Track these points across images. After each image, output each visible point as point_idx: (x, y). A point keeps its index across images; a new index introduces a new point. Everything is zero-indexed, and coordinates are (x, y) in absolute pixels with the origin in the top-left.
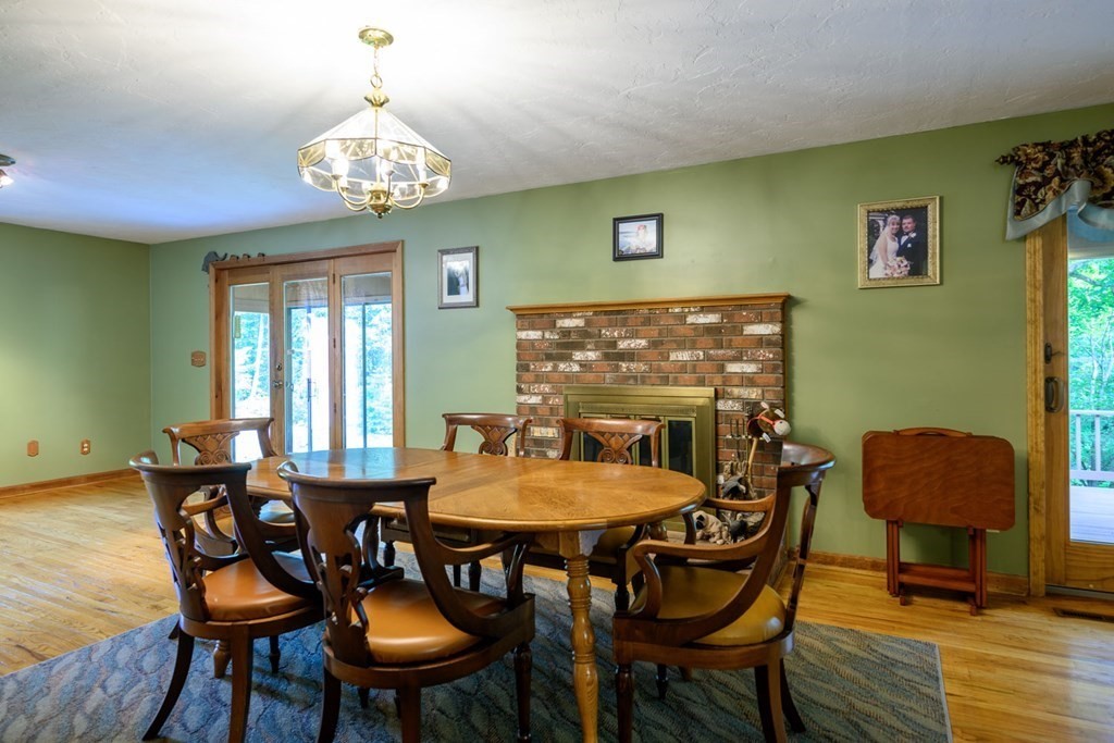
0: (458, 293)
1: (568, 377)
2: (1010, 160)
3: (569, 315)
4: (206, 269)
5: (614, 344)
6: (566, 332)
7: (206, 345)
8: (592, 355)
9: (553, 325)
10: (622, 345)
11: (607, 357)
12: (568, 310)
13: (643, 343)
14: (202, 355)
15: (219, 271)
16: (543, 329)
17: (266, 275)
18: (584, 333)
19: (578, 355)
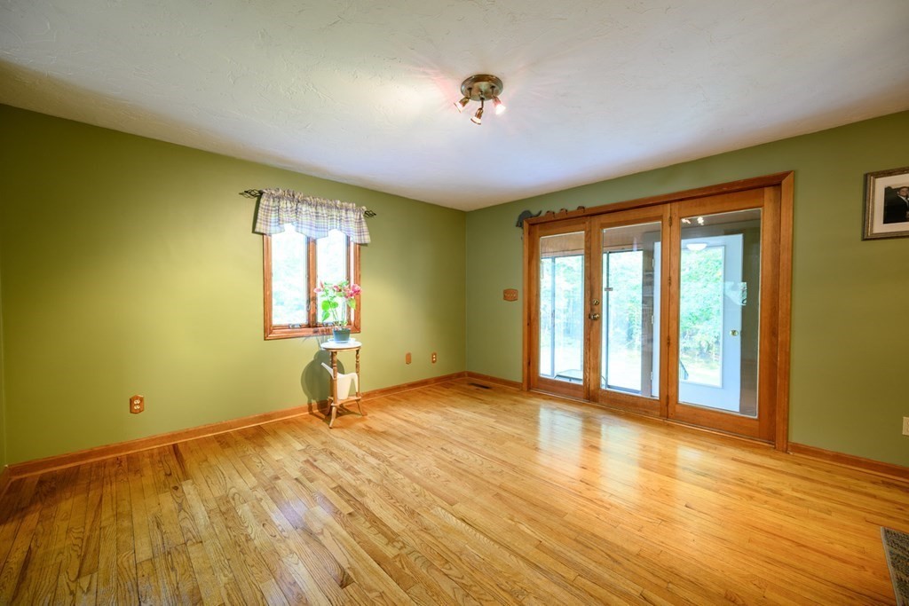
4: (520, 224)
7: (519, 284)
14: (515, 291)
15: (532, 225)
17: (582, 225)
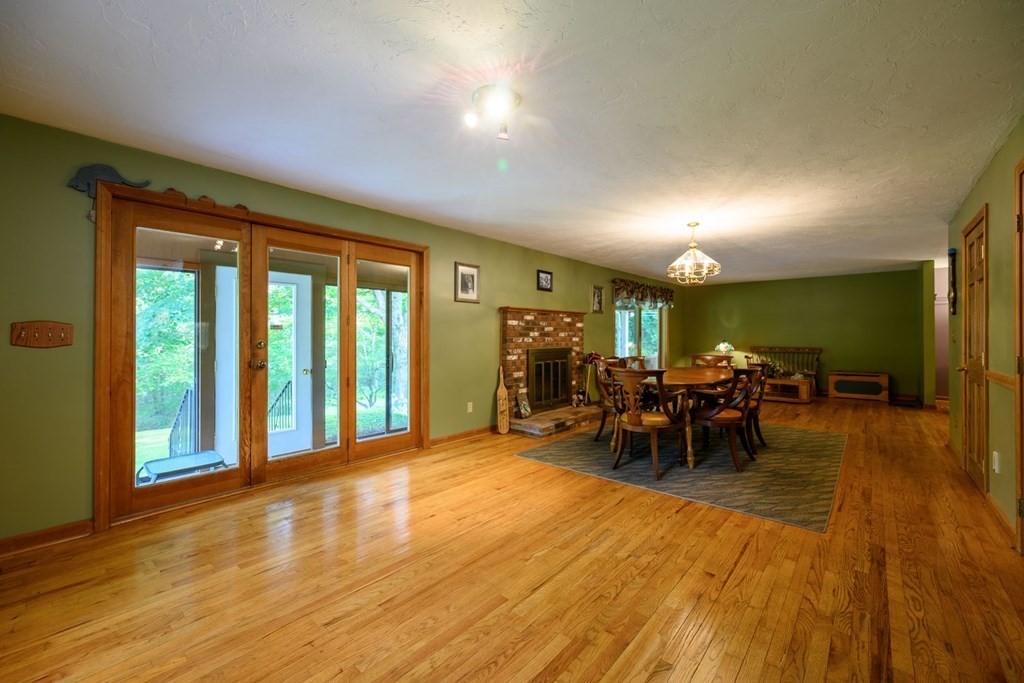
0: (467, 293)
1: (528, 344)
2: (614, 281)
3: (528, 314)
5: (543, 329)
6: (527, 322)
8: (536, 334)
9: (523, 318)
10: (546, 329)
11: (541, 335)
12: (528, 311)
13: (552, 328)
15: (117, 197)
16: (518, 320)
18: (533, 323)
19: (532, 334)
